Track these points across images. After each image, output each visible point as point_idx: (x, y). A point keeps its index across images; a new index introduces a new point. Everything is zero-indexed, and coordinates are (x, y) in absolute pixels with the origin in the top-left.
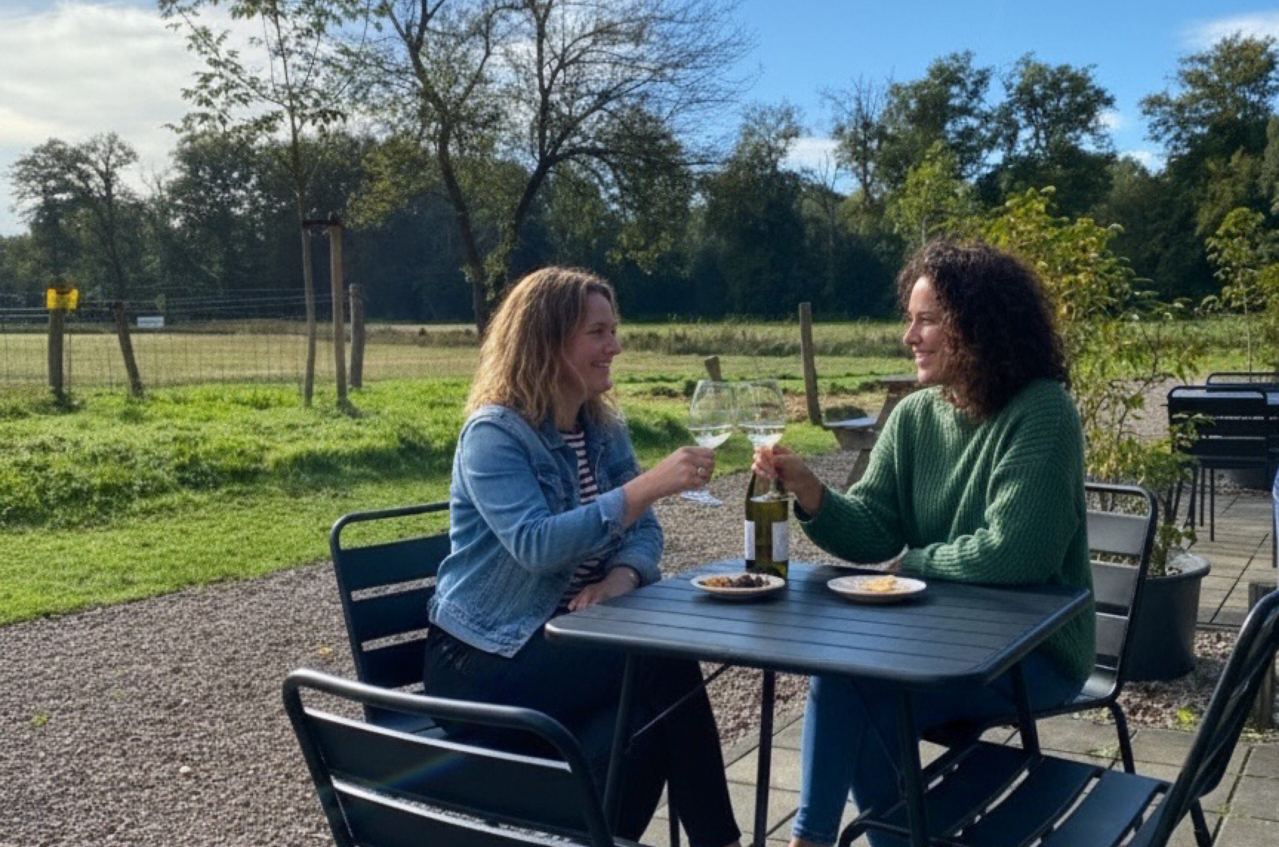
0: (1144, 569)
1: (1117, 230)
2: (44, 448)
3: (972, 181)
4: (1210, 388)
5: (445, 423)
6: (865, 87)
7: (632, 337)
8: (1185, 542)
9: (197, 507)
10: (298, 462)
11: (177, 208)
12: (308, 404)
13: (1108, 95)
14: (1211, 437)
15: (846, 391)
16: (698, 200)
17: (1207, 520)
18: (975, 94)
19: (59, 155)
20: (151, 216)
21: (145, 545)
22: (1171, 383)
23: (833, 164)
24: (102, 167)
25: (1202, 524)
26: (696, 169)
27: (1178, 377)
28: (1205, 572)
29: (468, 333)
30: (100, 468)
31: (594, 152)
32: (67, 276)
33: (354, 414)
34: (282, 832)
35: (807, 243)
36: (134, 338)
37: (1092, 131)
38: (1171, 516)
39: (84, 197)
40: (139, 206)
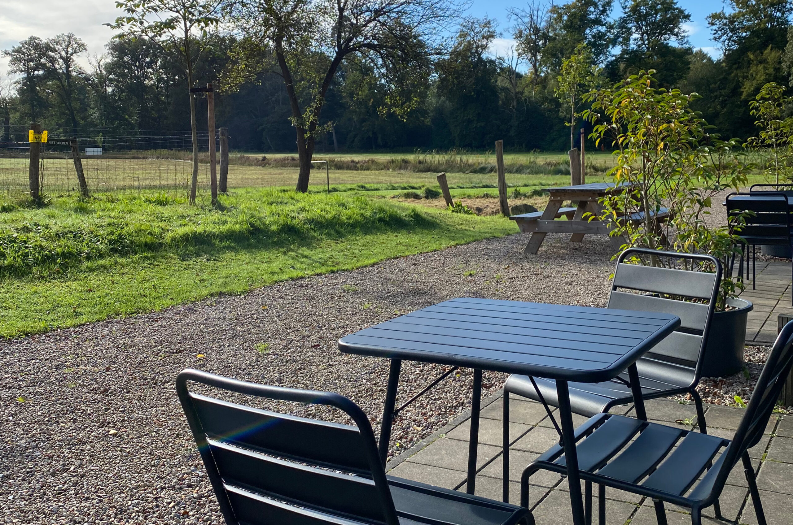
0: (713, 306)
1: (695, 96)
2: (26, 229)
3: (603, 66)
4: (752, 194)
5: (278, 215)
6: (536, 7)
7: (393, 162)
8: (737, 290)
9: (123, 266)
10: (186, 238)
11: (111, 80)
12: (193, 203)
13: (686, 13)
14: (754, 225)
15: (525, 196)
16: (434, 76)
17: (751, 276)
18: (604, 11)
19: (37, 47)
20: (94, 86)
21: (90, 291)
22: (729, 191)
23: (516, 54)
24: (63, 54)
25: (748, 279)
26: (434, 57)
27: (733, 186)
28: (750, 309)
29: (293, 159)
30: (62, 242)
31: (371, 46)
32: (41, 122)
33: (222, 208)
34: (174, 470)
35: (500, 102)
36: (84, 161)
37: (677, 35)
38: (729, 274)
39: (52, 73)
40: (87, 79)
